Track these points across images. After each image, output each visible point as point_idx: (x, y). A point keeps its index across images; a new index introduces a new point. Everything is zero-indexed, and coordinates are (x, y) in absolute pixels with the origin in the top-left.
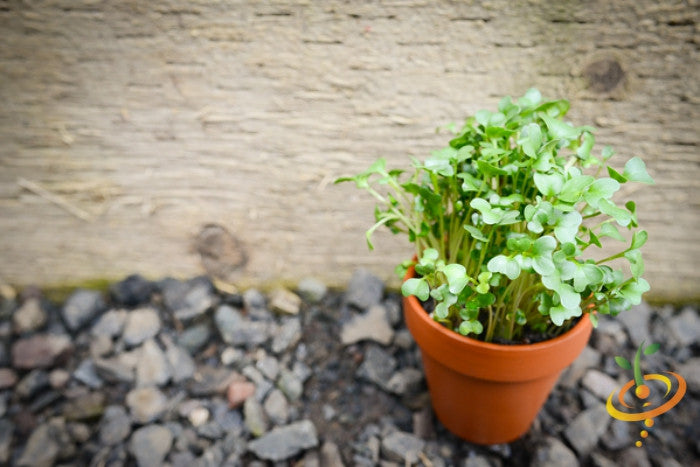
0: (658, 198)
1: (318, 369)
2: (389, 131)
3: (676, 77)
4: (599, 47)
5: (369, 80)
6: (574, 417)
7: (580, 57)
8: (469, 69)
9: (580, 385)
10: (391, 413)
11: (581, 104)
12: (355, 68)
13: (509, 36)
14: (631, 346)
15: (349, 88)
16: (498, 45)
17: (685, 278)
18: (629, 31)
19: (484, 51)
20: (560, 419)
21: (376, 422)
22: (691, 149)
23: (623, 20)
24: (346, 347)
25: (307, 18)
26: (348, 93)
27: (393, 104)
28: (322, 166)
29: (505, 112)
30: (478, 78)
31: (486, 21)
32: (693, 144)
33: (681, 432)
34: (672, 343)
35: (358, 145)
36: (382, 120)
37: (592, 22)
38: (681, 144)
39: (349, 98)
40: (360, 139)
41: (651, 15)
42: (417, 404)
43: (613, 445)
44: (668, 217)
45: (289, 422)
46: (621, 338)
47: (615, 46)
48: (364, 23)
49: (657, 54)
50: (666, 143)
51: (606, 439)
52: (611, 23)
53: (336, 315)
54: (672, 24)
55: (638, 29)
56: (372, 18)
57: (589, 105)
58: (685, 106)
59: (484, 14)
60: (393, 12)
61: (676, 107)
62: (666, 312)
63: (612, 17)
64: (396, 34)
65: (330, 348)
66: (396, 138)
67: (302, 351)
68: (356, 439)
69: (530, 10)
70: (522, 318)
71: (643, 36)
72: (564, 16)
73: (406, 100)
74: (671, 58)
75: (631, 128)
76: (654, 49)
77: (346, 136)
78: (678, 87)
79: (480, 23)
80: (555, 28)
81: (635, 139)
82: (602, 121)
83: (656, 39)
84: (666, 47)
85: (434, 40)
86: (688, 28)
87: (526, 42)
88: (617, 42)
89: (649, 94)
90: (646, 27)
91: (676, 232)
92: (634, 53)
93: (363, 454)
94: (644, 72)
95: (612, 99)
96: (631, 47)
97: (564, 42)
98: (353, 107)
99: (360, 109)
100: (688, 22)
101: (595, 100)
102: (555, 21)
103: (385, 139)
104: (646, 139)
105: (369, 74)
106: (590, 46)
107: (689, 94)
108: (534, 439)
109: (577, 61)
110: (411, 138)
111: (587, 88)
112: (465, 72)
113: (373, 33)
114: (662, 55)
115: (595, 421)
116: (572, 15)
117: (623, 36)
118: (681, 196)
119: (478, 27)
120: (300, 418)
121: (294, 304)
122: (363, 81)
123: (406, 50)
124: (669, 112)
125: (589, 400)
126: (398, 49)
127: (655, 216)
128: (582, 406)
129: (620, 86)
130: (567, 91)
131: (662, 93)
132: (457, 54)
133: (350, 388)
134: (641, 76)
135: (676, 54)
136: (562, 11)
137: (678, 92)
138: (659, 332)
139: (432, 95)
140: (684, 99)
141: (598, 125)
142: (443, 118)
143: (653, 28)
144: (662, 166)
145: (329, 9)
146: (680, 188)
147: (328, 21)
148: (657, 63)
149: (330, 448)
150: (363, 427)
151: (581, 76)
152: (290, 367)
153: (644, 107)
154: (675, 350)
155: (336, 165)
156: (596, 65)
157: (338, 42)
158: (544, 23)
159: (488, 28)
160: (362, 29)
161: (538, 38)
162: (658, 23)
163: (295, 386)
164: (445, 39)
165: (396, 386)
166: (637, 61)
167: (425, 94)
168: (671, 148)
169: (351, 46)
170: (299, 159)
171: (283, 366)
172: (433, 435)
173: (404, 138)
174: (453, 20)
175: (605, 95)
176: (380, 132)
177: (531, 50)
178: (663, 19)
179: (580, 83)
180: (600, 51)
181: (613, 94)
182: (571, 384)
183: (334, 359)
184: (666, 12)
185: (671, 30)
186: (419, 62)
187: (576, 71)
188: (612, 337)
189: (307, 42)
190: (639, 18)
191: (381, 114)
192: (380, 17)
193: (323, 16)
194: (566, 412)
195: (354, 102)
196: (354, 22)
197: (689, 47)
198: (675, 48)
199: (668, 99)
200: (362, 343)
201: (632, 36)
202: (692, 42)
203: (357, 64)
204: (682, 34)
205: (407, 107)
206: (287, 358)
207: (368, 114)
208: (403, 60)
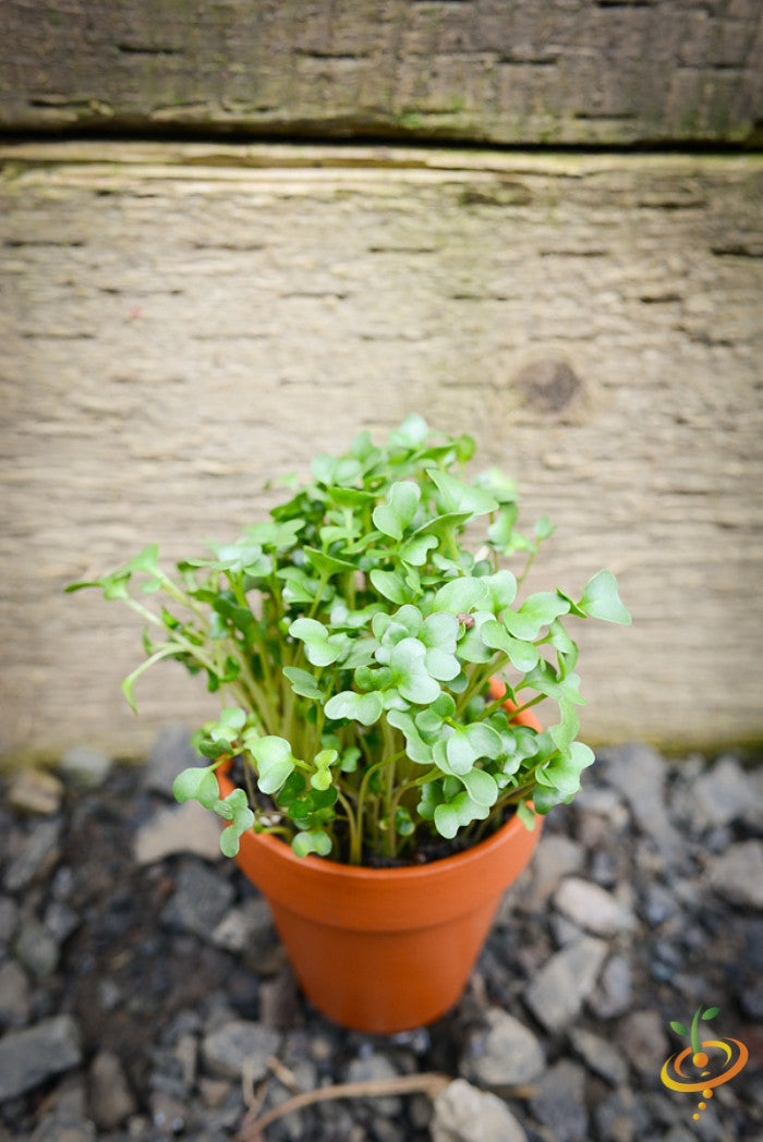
0: (657, 582)
1: (93, 914)
2: (194, 486)
3: (663, 385)
4: (535, 339)
5: (151, 400)
6: (542, 965)
7: (506, 356)
8: (322, 378)
9: (552, 907)
10: (224, 985)
11: (514, 432)
12: (122, 380)
13: (383, 322)
14: (635, 830)
15: (116, 414)
16: (367, 338)
17: (717, 709)
18: (579, 313)
19: (343, 348)
20: (519, 972)
21: (196, 1005)
22: (701, 500)
23: (568, 296)
24: (147, 867)
25: (25, 294)
26: (114, 423)
27: (196, 439)
28: (82, 550)
29: (362, 459)
30: (338, 393)
31: (341, 297)
32: (702, 493)
33: (719, 975)
34: (700, 822)
35: (143, 513)
36: (180, 467)
37: (518, 298)
38: (683, 493)
39: (117, 431)
40: (145, 501)
41: (611, 287)
42: (270, 966)
43: (605, 1010)
44: (678, 611)
45: (34, 1020)
46: (620, 818)
47: (560, 337)
48: (130, 303)
49: (628, 349)
50: (662, 493)
51: (595, 1000)
52: (549, 300)
53: (129, 810)
54: (647, 300)
55: (594, 310)
56: (143, 295)
57: (529, 435)
58: (683, 432)
59: (337, 287)
60: (178, 283)
61: (670, 433)
62: (692, 767)
63: (549, 290)
64: (190, 321)
65: (116, 872)
66: (209, 497)
67: (64, 883)
68: (157, 1041)
69: (413, 279)
70: (407, 822)
71: (603, 321)
72: (471, 289)
73: (219, 432)
74: (651, 355)
75: (602, 470)
76: (624, 341)
77: (118, 497)
78: (670, 401)
79: (332, 301)
80: (460, 308)
81: (612, 487)
82: (554, 460)
83: (625, 325)
84: (640, 338)
85: (256, 329)
86: (674, 307)
87: (412, 332)
88: (561, 330)
89: (625, 414)
90: (606, 306)
91: (693, 635)
92: (591, 349)
93: (166, 1072)
94: (612, 378)
95: (565, 424)
96: (587, 338)
97: (476, 331)
98: (125, 446)
99: (138, 450)
100: (671, 298)
101: (537, 426)
102: (459, 297)
103: (189, 499)
104: (627, 486)
105: (148, 390)
106: (519, 337)
107: (687, 413)
108: (466, 1016)
109: (501, 363)
110: (235, 496)
111: (523, 406)
112: (316, 383)
113: (147, 321)
114: (638, 351)
115: (576, 970)
116: (483, 287)
117: (571, 321)
118: (694, 578)
119: (329, 309)
120: (54, 1012)
121: (48, 795)
122: (137, 401)
123: (209, 347)
124: (658, 441)
125: (566, 932)
126: (194, 348)
127: (657, 612)
128: (555, 946)
129: (576, 402)
130: (490, 411)
131: (644, 413)
132: (298, 354)
133: (149, 944)
134: (607, 386)
135: (660, 349)
136: (466, 281)
137: (668, 409)
138: (681, 803)
139: (261, 423)
140: (680, 421)
141: (549, 468)
142: (285, 461)
143: (618, 307)
144: (658, 530)
145: (62, 278)
146: (692, 565)
147: (62, 300)
148: (631, 363)
149: (106, 1066)
150: (172, 1016)
151: (512, 386)
152: (41, 913)
153: (619, 435)
154: (706, 833)
155: (107, 548)
156: (532, 368)
157: (86, 336)
158: (439, 301)
159: (345, 310)
160: (127, 314)
161: (432, 325)
162: (624, 299)
163: (43, 951)
164: (273, 328)
165: (228, 936)
166: (598, 360)
167: (251, 423)
168: (671, 501)
169: (112, 342)
170: (39, 539)
171: (27, 913)
172: (299, 1019)
173: (224, 498)
174: (286, 296)
175: (552, 418)
176: (179, 488)
177: (423, 346)
178: (632, 292)
179: (510, 398)
180: (537, 346)
181: (567, 414)
182: (536, 905)
183: (122, 892)
184: (634, 282)
185: (648, 310)
186: (234, 368)
187: (502, 378)
188: (605, 817)
189: (29, 336)
190: (593, 291)
191: (176, 458)
192: (158, 292)
193: (55, 292)
194: (528, 958)
195: (127, 438)
196: (111, 300)
197: (679, 337)
198: (658, 338)
199: (655, 421)
200: (173, 861)
201: (587, 320)
202: (681, 329)
203: (124, 372)
204: (665, 315)
205: (222, 445)
206: (34, 898)
207: (154, 459)
208: (206, 365)
